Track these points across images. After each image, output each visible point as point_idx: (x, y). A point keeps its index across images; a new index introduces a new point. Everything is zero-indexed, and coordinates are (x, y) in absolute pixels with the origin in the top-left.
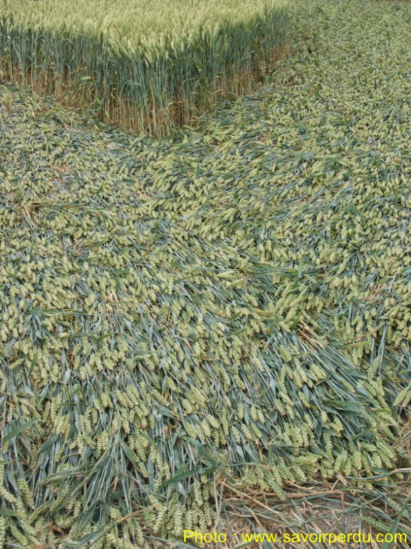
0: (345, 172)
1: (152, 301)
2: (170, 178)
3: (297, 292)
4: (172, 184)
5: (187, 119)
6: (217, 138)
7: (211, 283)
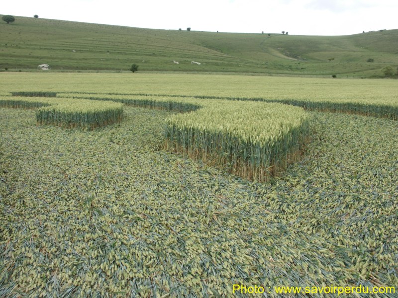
0: (364, 202)
1: (291, 262)
2: (279, 203)
3: (365, 261)
4: (280, 205)
5: (275, 174)
6: (293, 183)
7: (317, 255)
